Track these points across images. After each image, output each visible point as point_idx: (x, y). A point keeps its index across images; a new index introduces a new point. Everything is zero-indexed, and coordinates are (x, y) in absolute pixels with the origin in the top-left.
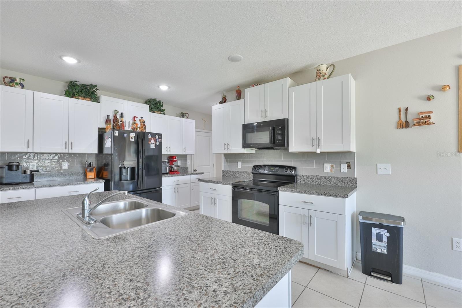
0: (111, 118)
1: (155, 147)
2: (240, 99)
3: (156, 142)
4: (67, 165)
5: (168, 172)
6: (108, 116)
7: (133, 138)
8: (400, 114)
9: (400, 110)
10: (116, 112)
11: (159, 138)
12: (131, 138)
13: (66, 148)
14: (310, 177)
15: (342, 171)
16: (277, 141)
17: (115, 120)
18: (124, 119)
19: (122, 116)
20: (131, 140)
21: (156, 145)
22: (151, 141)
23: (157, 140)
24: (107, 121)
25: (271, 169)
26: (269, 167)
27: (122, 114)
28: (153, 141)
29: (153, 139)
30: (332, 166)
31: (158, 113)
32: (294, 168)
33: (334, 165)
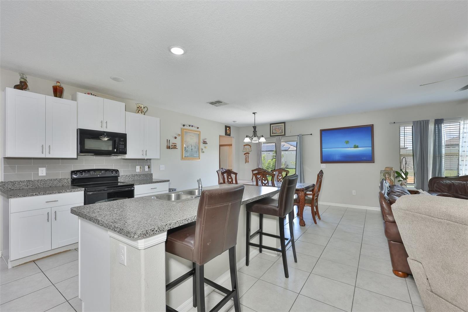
2: (61, 98)
8: (167, 142)
9: (167, 140)
14: (128, 176)
15: (146, 170)
16: (120, 150)
25: (97, 172)
26: (94, 171)
30: (140, 167)
32: (117, 171)
33: (142, 167)
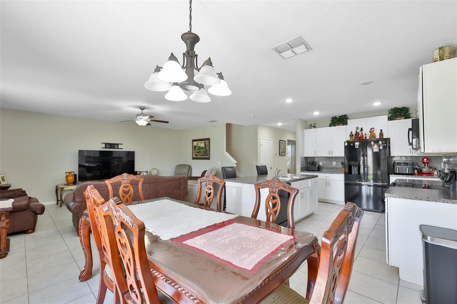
0: (354, 133)
1: (378, 151)
3: (379, 146)
4: (335, 163)
5: (407, 173)
6: (351, 132)
7: (358, 146)
10: (357, 128)
11: (382, 143)
12: (356, 146)
13: (329, 154)
17: (357, 133)
18: (364, 132)
19: (362, 130)
20: (356, 147)
21: (379, 149)
22: (373, 147)
23: (381, 145)
24: (351, 135)
27: (362, 128)
28: (376, 146)
29: (376, 145)
31: (399, 119)
